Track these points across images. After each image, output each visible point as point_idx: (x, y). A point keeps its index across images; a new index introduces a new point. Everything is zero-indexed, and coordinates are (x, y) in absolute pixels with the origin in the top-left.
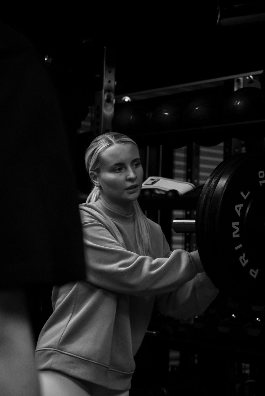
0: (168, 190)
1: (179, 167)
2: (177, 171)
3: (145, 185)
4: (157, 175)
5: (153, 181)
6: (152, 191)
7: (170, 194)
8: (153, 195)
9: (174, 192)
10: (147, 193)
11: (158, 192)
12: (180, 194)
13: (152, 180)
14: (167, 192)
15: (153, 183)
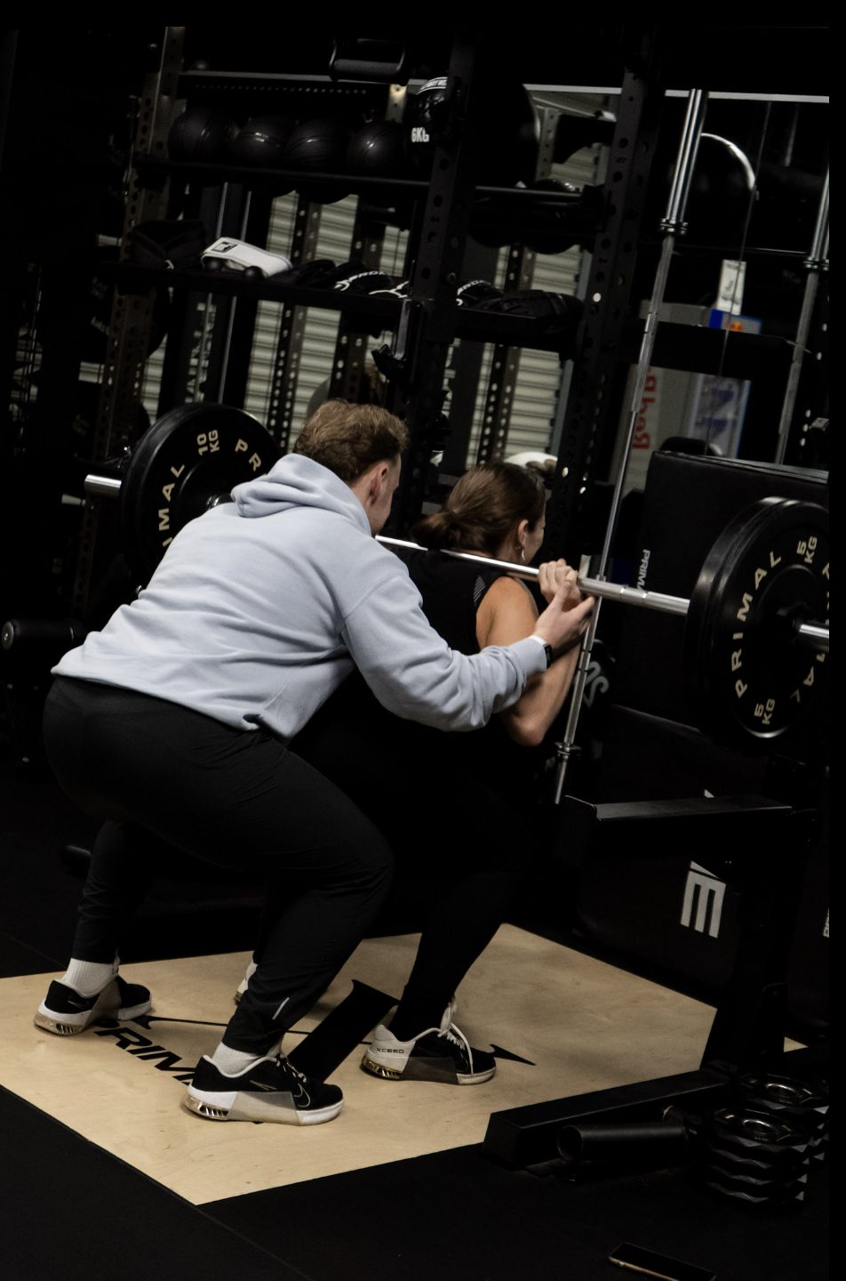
0: (248, 266)
1: (281, 232)
2: (274, 238)
3: (213, 250)
4: (238, 237)
5: (227, 246)
6: (222, 262)
7: (250, 273)
8: (223, 270)
9: (257, 270)
10: (214, 265)
11: (232, 266)
12: (265, 275)
13: (225, 243)
14: (247, 269)
15: (226, 249)
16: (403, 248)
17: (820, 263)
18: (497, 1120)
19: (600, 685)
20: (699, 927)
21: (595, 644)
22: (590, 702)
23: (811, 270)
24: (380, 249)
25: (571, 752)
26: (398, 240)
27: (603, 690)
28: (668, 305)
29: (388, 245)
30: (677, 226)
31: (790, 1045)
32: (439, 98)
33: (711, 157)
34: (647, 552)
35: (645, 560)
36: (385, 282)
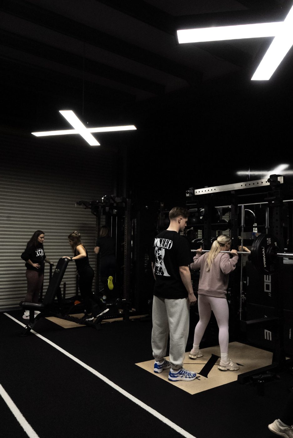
16: (201, 233)
17: (268, 227)
18: (239, 376)
19: (245, 298)
20: (268, 339)
21: (242, 292)
22: (243, 301)
23: (266, 228)
24: (198, 233)
25: (241, 311)
26: (200, 232)
27: (245, 299)
28: (245, 233)
29: (199, 233)
30: (243, 226)
31: (287, 358)
32: (204, 212)
33: (247, 213)
34: (248, 277)
35: (248, 279)
36: (200, 240)
